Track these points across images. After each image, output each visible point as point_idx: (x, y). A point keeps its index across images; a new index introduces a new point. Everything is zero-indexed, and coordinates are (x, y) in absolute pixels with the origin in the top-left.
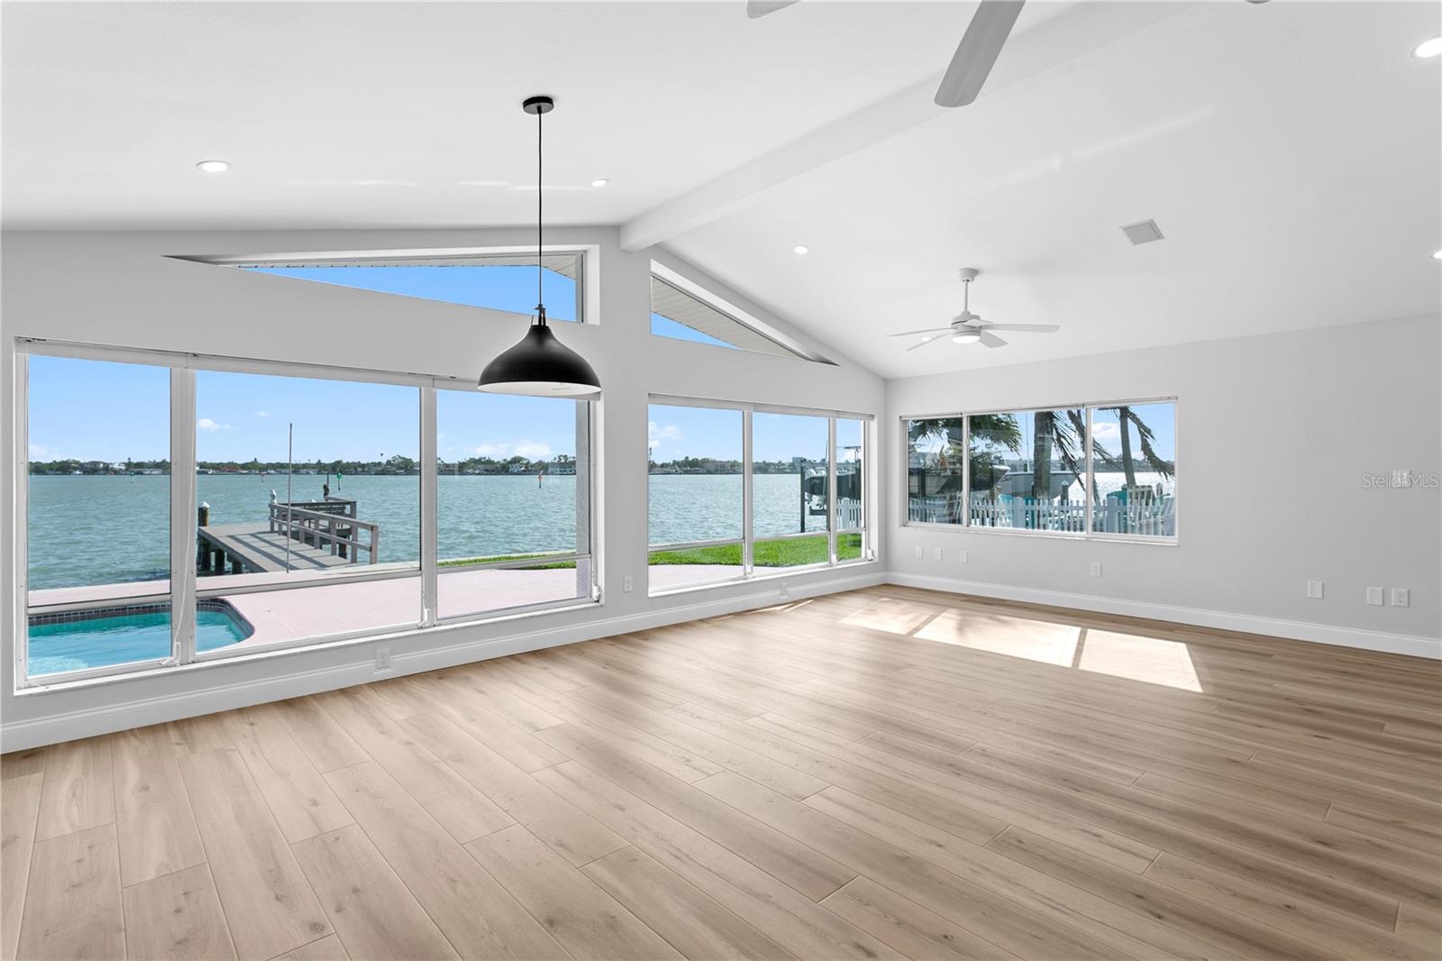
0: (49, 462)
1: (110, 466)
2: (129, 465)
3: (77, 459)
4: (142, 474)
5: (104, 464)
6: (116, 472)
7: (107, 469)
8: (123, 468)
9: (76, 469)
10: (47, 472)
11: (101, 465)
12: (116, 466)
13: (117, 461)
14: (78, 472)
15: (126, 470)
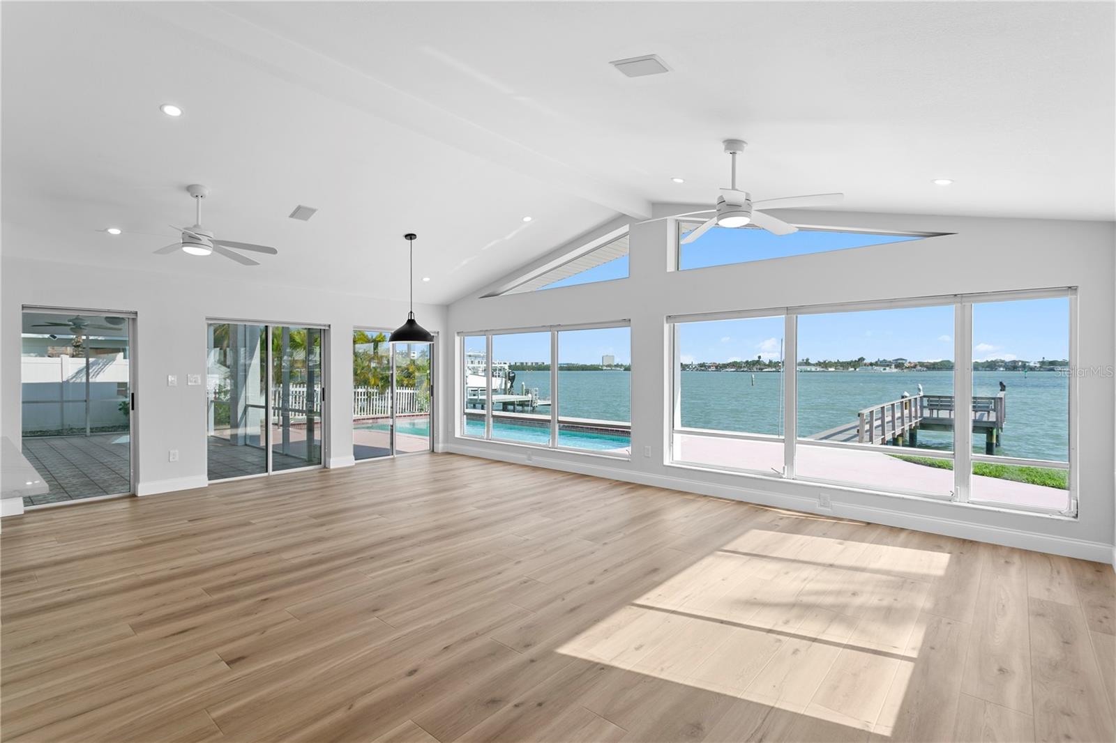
0: (983, 361)
1: (1027, 364)
2: (1043, 363)
3: (1003, 359)
4: (1054, 371)
5: (1022, 362)
6: (1032, 369)
7: (1025, 366)
8: (1038, 365)
9: (1000, 366)
10: (980, 369)
11: (1020, 364)
12: (1032, 364)
13: (1033, 361)
14: (1002, 369)
15: (1040, 367)
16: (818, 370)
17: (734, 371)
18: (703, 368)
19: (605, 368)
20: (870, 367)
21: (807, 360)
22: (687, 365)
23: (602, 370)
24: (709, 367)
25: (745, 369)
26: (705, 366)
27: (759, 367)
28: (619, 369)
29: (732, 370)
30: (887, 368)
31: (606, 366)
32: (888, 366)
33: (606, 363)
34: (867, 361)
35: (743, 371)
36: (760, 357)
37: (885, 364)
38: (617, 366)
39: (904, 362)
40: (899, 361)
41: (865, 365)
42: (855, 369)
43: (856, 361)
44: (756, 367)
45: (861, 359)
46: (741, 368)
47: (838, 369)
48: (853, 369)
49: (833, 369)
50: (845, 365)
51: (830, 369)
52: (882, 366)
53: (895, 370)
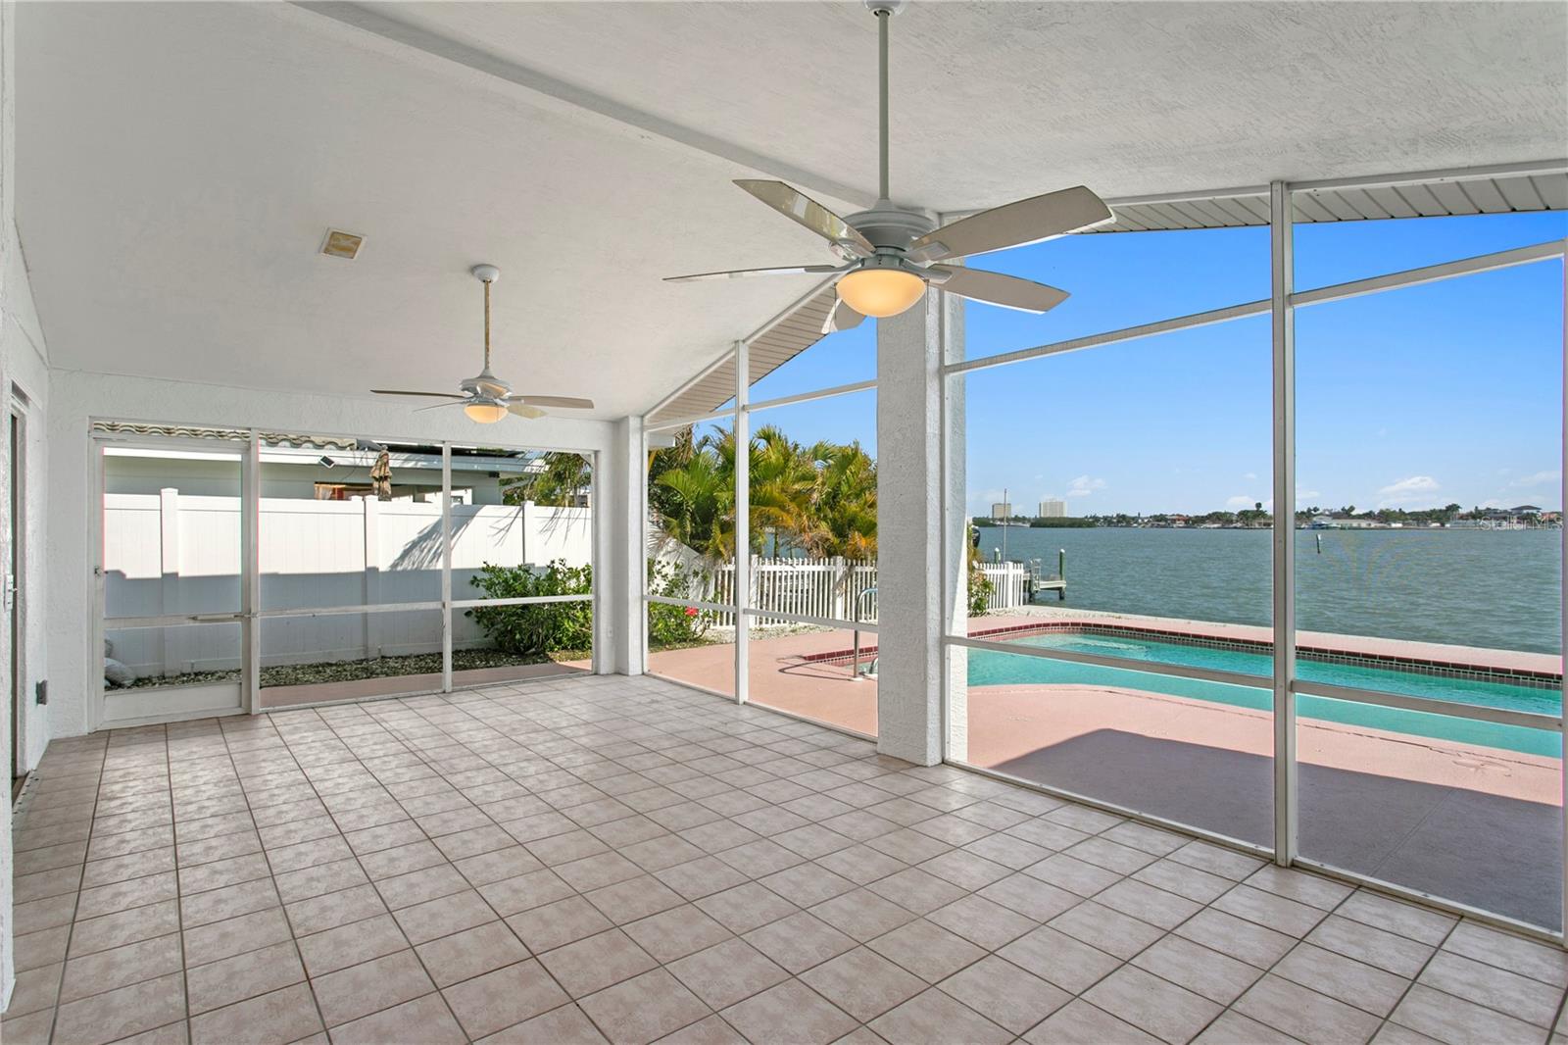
16: (1373, 526)
17: (1218, 528)
18: (1162, 523)
19: (999, 523)
20: (1471, 521)
21: (1352, 508)
22: (1133, 518)
23: (995, 526)
24: (1174, 521)
25: (1239, 525)
26: (1166, 520)
27: (1262, 521)
28: (1020, 524)
29: (1216, 526)
30: (1505, 523)
31: (1002, 520)
32: (1505, 518)
33: (997, 516)
34: (1462, 511)
35: (1235, 528)
36: (1259, 505)
37: (1502, 516)
38: (1016, 519)
39: (1535, 511)
40: (1525, 511)
41: (1462, 517)
42: (1443, 525)
43: (1441, 511)
44: (1257, 521)
45: (1453, 508)
46: (1232, 522)
47: (1409, 524)
48: (1438, 525)
49: (1400, 525)
50: (1421, 518)
51: (1394, 525)
52: (1497, 519)
53: (1521, 527)
